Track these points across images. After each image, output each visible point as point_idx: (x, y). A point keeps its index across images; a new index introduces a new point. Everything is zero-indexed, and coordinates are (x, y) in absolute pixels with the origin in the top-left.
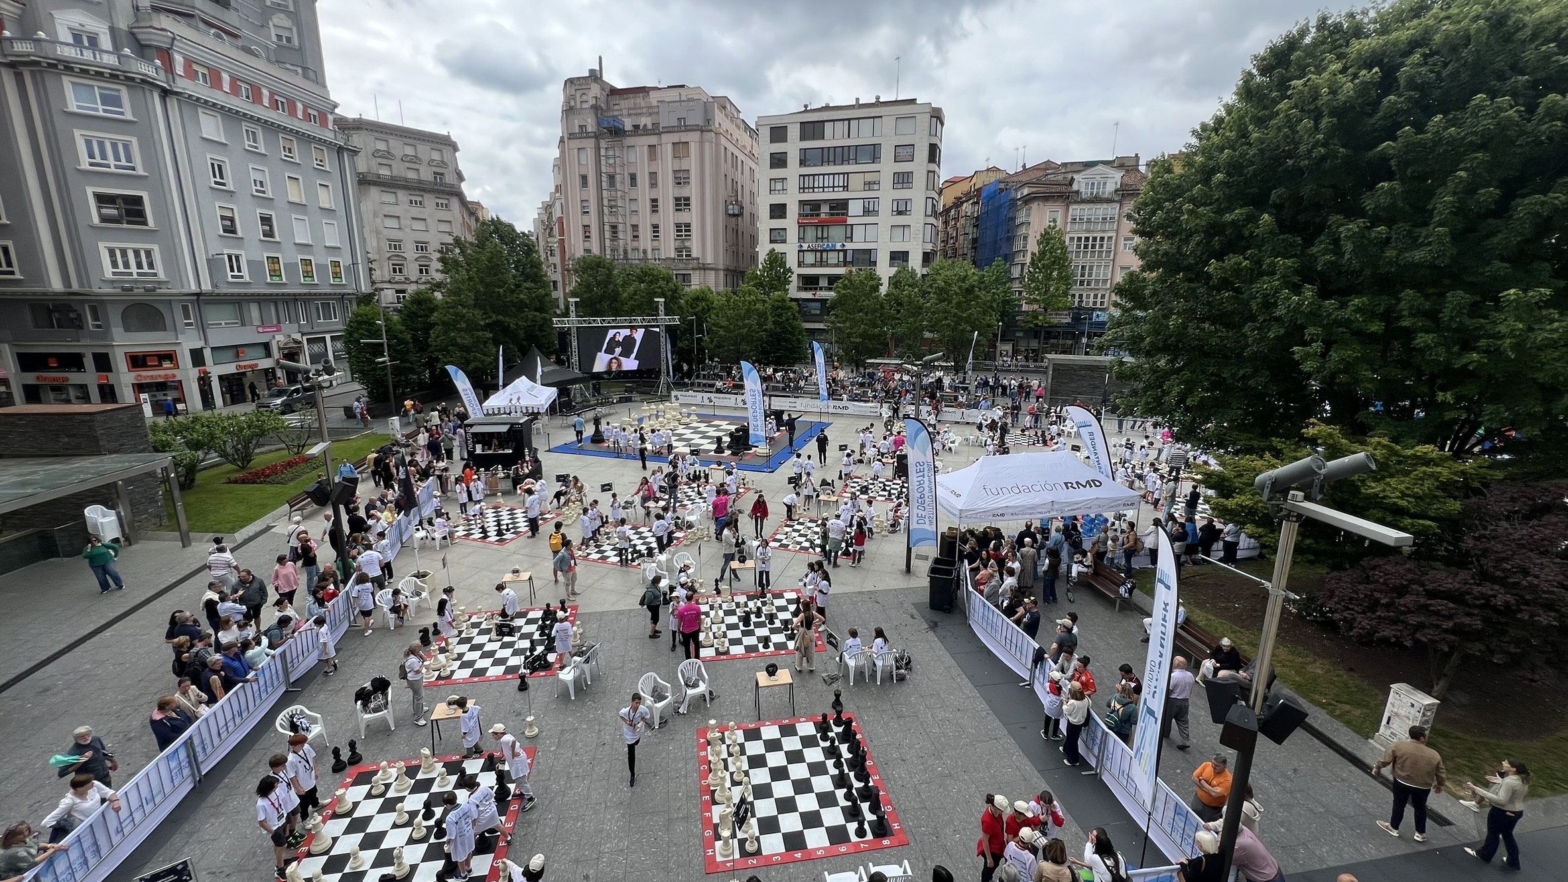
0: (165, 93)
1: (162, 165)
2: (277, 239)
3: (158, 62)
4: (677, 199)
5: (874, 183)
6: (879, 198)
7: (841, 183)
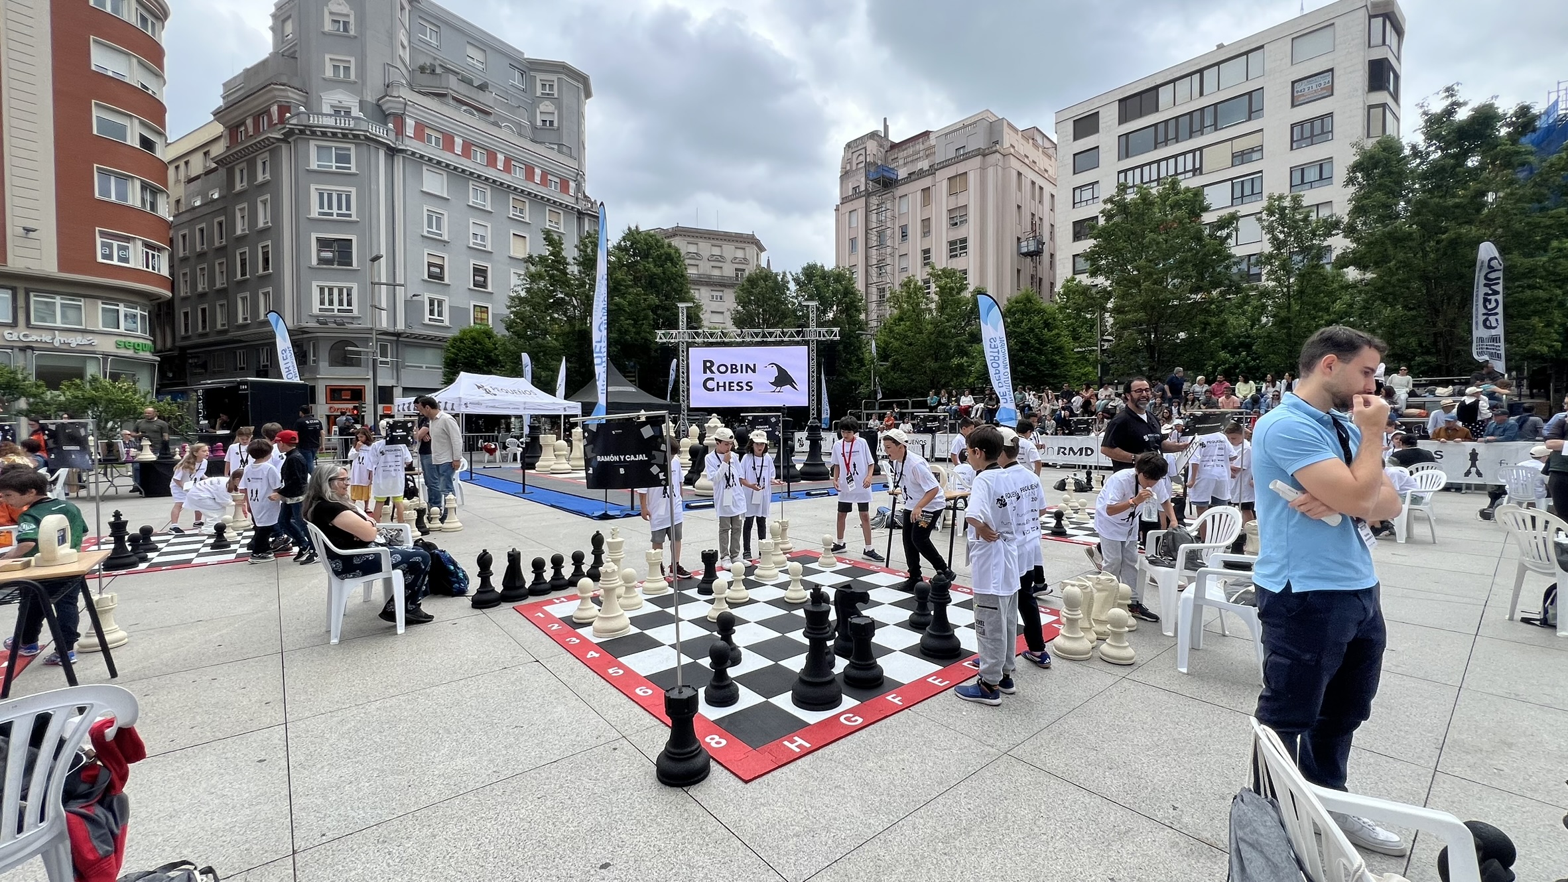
0: (392, 152)
1: (374, 212)
2: (490, 289)
3: (391, 125)
4: (952, 243)
5: (1253, 150)
6: (1261, 172)
7: (1189, 167)
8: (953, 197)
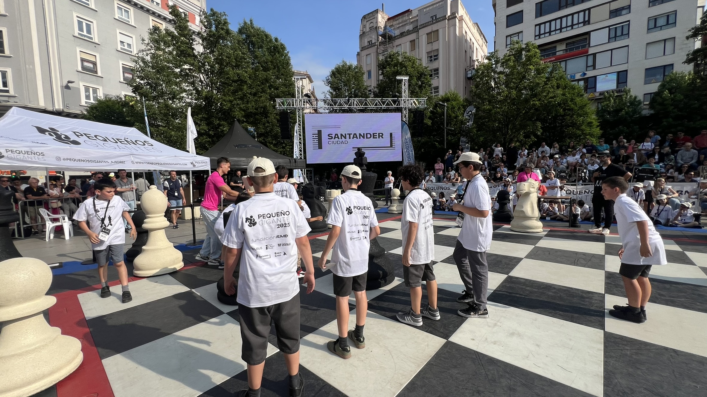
5: (623, 8)
6: (629, 21)
7: (581, 20)
8: (430, 44)
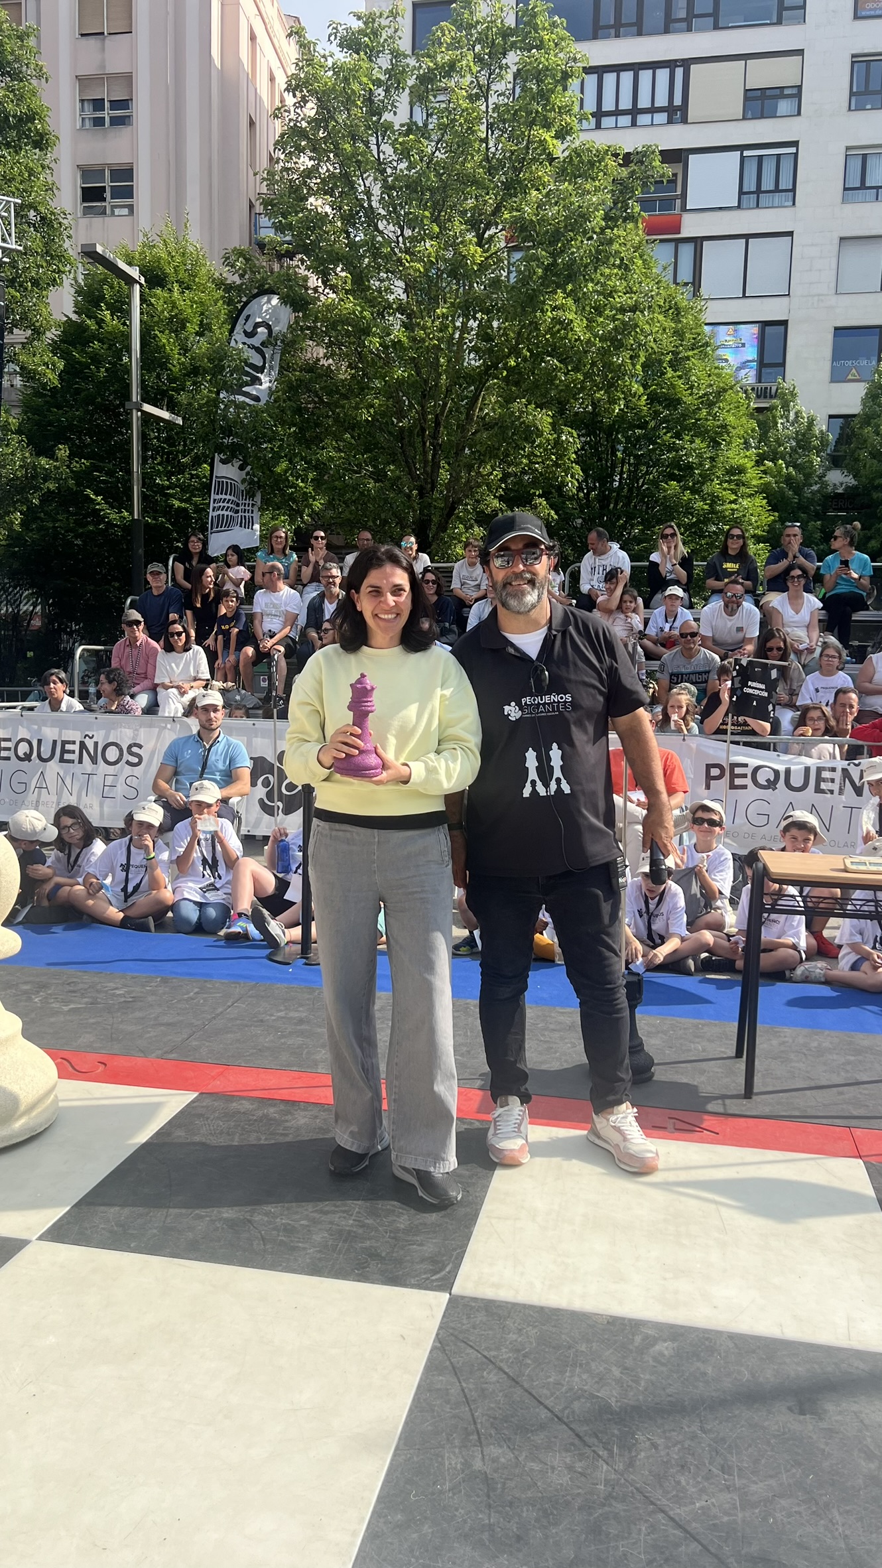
5: (779, 93)
6: (795, 144)
7: (662, 100)
8: (92, 42)
